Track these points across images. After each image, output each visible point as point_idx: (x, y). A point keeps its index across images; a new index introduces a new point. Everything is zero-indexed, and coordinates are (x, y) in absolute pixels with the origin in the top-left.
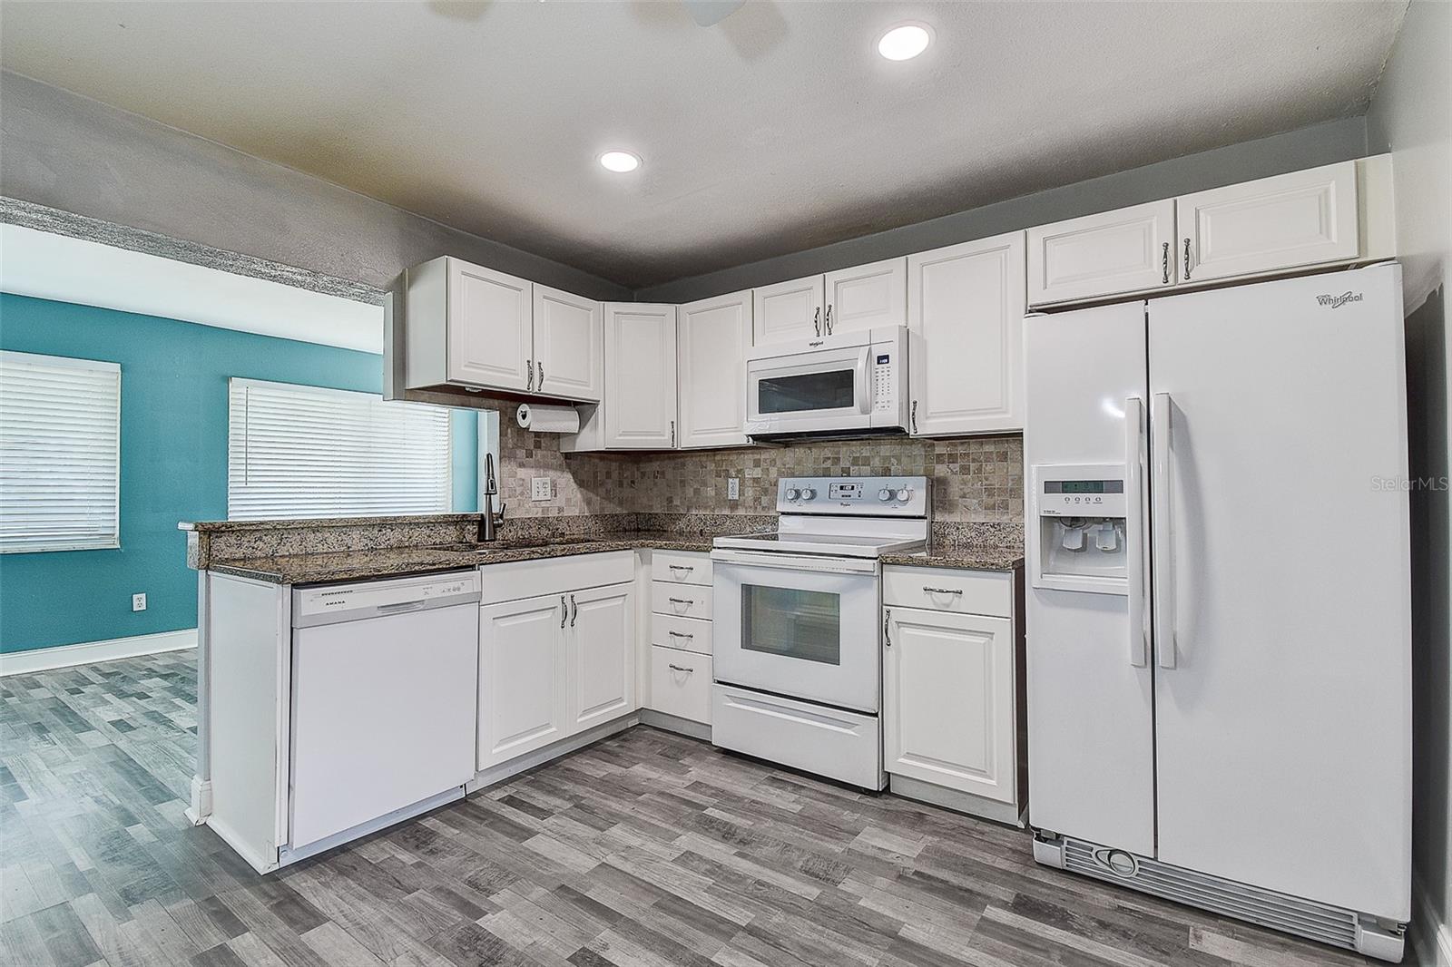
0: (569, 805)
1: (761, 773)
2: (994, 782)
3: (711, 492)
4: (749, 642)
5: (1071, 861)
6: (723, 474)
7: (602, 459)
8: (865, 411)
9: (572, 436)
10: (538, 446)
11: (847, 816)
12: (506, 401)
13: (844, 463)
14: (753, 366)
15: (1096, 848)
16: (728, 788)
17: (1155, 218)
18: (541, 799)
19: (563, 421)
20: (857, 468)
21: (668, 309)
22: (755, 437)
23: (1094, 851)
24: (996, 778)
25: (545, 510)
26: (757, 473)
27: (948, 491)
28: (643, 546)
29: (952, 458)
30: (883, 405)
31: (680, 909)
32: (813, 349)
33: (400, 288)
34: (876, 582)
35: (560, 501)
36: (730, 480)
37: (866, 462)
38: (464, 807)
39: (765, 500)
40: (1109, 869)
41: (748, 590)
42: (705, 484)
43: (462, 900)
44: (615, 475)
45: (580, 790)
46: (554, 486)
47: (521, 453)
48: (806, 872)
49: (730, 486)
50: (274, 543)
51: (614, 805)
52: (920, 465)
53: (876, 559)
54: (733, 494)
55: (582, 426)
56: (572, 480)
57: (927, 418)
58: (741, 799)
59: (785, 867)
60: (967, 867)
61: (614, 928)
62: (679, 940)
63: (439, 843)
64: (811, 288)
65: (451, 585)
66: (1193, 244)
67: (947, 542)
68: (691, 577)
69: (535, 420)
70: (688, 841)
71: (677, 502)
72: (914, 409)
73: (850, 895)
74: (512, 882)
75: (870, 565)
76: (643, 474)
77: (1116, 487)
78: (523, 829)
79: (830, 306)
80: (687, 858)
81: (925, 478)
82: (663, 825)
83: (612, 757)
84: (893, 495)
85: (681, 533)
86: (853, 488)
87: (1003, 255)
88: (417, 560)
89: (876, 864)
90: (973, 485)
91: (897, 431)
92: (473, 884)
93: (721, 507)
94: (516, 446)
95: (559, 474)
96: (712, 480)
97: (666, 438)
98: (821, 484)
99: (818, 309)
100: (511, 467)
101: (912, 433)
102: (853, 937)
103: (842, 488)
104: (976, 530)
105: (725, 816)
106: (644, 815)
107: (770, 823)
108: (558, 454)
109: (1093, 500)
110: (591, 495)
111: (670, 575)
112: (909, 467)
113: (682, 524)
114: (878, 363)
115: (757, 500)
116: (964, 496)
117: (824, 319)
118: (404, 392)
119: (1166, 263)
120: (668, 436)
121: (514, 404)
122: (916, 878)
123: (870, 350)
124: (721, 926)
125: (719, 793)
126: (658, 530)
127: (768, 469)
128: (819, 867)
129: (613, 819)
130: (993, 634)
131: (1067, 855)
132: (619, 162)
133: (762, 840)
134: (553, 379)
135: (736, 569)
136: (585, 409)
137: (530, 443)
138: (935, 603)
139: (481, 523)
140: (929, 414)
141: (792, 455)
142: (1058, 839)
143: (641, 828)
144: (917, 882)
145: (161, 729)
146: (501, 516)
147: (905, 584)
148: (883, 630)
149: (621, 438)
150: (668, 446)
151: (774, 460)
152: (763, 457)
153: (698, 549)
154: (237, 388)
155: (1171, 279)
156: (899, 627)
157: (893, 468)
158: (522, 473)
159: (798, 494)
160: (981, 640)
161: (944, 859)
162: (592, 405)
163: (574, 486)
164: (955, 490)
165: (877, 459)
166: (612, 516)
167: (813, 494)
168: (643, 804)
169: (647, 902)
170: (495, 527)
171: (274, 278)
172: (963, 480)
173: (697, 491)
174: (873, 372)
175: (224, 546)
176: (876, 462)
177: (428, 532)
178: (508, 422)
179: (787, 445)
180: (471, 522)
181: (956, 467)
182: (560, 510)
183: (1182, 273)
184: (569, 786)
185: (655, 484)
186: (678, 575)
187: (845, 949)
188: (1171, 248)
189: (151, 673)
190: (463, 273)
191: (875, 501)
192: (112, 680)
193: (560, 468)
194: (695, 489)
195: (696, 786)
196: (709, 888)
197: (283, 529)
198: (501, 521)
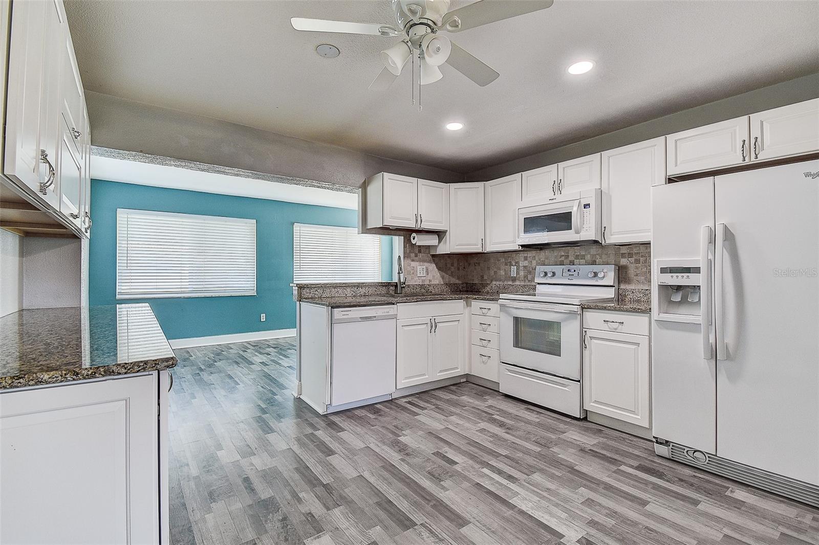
0: (434, 407)
1: (523, 406)
2: (639, 417)
3: (502, 273)
4: (517, 344)
5: (674, 455)
6: (509, 264)
7: (449, 257)
8: (577, 232)
9: (435, 247)
10: (420, 251)
11: (562, 426)
12: (407, 233)
13: (571, 258)
14: (521, 211)
15: (687, 449)
16: (504, 409)
17: (738, 126)
18: (422, 404)
19: (432, 241)
20: (578, 260)
21: (480, 185)
22: (522, 246)
23: (686, 450)
24: (640, 415)
25: (423, 281)
26: (526, 263)
27: (628, 273)
28: (467, 298)
29: (630, 255)
30: (587, 229)
31: (477, 446)
32: (551, 202)
33: (364, 187)
34: (579, 317)
35: (430, 277)
36: (512, 267)
37: (583, 257)
38: (391, 402)
39: (530, 277)
40: (693, 459)
41: (516, 320)
42: (500, 269)
43: (392, 431)
44: (456, 265)
45: (438, 403)
46: (427, 269)
47: (413, 255)
48: (536, 442)
49: (512, 270)
50: (321, 292)
51: (453, 409)
52: (612, 259)
53: (580, 305)
54: (514, 274)
55: (440, 242)
56: (435, 267)
57: (612, 235)
58: (510, 414)
59: (527, 439)
60: (617, 451)
61: (450, 447)
62: (476, 455)
63: (382, 413)
64: (551, 171)
65: (386, 310)
66: (759, 140)
67: (627, 299)
68: (490, 313)
69: (418, 240)
70: (483, 425)
71: (485, 278)
72: (604, 231)
73: (555, 453)
74: (411, 428)
75: (575, 308)
76: (469, 264)
77: (697, 270)
78: (415, 412)
79: (561, 180)
80: (482, 431)
81: (614, 266)
82: (475, 419)
83: (453, 392)
84: (596, 274)
85: (488, 293)
86: (575, 271)
87: (653, 150)
88: (373, 300)
89: (570, 444)
90: (642, 269)
91: (596, 242)
92: (396, 427)
93: (508, 280)
94: (410, 252)
95: (429, 264)
96: (503, 267)
97: (479, 246)
98: (558, 269)
99: (555, 181)
100: (409, 261)
101: (603, 243)
102: (552, 466)
103: (569, 270)
104: (643, 293)
105: (502, 419)
106: (465, 414)
107: (523, 424)
108: (429, 255)
109: (685, 277)
110: (444, 274)
111: (480, 312)
112: (606, 260)
113: (488, 288)
114: (585, 208)
115: (526, 277)
116: (637, 275)
117: (558, 187)
118: (366, 230)
119: (743, 150)
120: (480, 246)
121: (410, 233)
122: (590, 452)
123: (580, 202)
124: (494, 454)
125: (500, 410)
126: (477, 291)
127: (531, 262)
128: (543, 442)
129: (452, 414)
130: (639, 344)
131: (672, 452)
132: (454, 126)
133: (517, 429)
134: (427, 221)
135: (511, 309)
136: (440, 234)
137: (417, 251)
138: (609, 328)
139: (396, 286)
140: (612, 233)
141: (544, 254)
142: (667, 443)
143: (464, 418)
144: (590, 453)
145: (277, 366)
146: (404, 283)
147: (593, 318)
148: (583, 341)
149: (458, 247)
150: (480, 251)
151: (535, 257)
152: (529, 255)
153: (493, 300)
154: (297, 227)
155: (747, 159)
156: (591, 339)
157: (597, 260)
158: (413, 264)
159: (546, 274)
160: (634, 347)
161: (606, 447)
162: (445, 232)
163: (437, 270)
164: (632, 272)
165: (589, 256)
166: (455, 284)
167: (554, 274)
168: (465, 410)
169: (464, 442)
170: (402, 288)
171: (318, 187)
172: (636, 267)
173: (495, 273)
174: (582, 212)
175: (306, 293)
176: (588, 257)
177: (375, 289)
178: (407, 241)
179: (541, 249)
180: (392, 286)
181: (632, 260)
182: (430, 281)
183: (753, 156)
184: (433, 401)
185: (475, 269)
186: (484, 312)
187: (548, 469)
188: (747, 142)
189: (269, 346)
190: (389, 179)
191: (587, 278)
192: (256, 348)
193: (429, 262)
194: (495, 271)
195: (490, 407)
196: (491, 441)
197: (324, 286)
198: (404, 285)
